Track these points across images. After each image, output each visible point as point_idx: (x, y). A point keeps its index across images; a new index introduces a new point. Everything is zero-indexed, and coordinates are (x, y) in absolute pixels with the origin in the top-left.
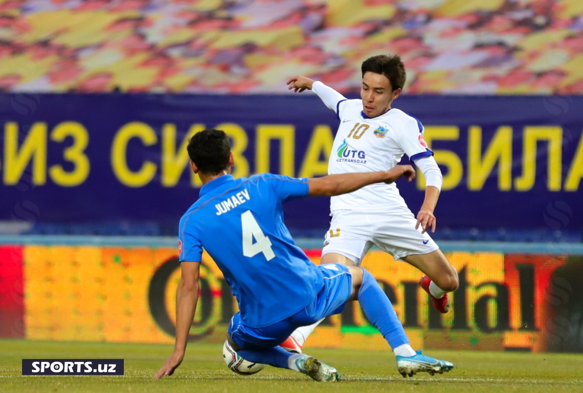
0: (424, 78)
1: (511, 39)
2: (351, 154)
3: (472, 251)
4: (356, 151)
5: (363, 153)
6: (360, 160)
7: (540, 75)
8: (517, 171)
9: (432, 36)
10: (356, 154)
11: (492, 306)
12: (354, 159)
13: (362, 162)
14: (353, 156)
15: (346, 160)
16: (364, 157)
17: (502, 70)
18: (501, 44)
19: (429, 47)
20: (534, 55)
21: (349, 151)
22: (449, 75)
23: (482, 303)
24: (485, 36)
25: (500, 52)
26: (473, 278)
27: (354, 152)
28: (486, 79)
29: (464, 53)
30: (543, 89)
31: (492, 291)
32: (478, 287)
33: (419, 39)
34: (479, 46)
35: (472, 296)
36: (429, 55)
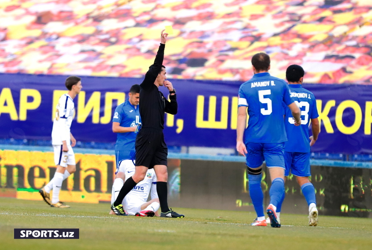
0: (55, 66)
1: (99, 49)
2: (138, 188)
3: (83, 153)
4: (140, 187)
5: (143, 188)
6: (142, 191)
7: (113, 67)
8: (102, 114)
9: (59, 45)
10: (140, 188)
11: (93, 180)
12: (139, 190)
13: (142, 192)
14: (139, 189)
15: (135, 190)
16: (143, 190)
17: (94, 64)
18: (93, 51)
19: (58, 51)
20: (110, 57)
21: (137, 187)
22: (68, 65)
23: (87, 179)
24: (86, 46)
25: (93, 55)
26: (83, 166)
27: (139, 187)
28: (86, 68)
29: (75, 55)
30: (115, 74)
31: (93, 173)
32: (86, 171)
33: (53, 47)
34: (83, 52)
35: (83, 175)
36: (58, 56)
